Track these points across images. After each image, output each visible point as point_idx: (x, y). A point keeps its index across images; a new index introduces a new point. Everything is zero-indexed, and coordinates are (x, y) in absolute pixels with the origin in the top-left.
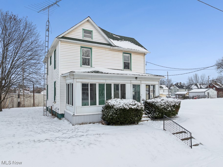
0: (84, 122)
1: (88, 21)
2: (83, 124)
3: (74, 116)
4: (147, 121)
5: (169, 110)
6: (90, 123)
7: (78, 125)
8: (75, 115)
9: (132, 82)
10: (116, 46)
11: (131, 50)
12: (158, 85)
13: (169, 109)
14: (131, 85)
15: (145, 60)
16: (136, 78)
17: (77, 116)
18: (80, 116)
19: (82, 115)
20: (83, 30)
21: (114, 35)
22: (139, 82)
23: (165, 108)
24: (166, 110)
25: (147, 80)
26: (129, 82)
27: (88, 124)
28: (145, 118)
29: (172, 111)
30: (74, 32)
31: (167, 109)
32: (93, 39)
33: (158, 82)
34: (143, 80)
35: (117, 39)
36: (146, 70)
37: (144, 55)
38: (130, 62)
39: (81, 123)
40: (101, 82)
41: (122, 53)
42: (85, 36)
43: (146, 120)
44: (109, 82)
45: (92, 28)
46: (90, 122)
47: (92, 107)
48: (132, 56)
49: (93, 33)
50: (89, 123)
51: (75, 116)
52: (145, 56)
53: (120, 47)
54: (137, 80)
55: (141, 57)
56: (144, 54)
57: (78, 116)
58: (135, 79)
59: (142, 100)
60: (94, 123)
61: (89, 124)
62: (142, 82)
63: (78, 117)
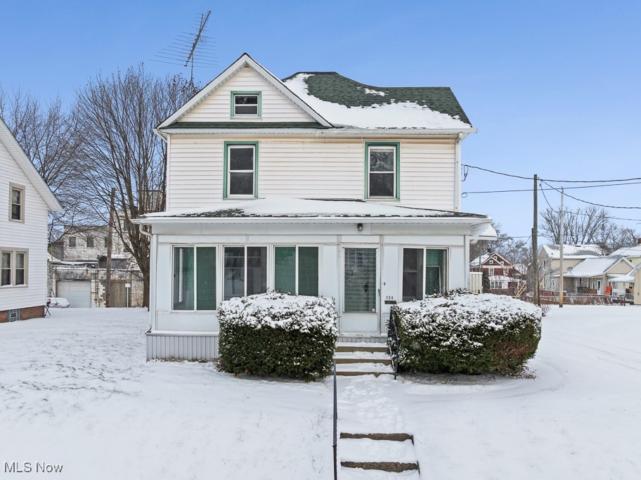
0: (177, 356)
1: (247, 65)
2: (172, 359)
3: (148, 335)
4: (377, 375)
5: (449, 347)
6: (193, 360)
7: (159, 362)
8: (153, 332)
9: (344, 239)
10: (333, 127)
11: (393, 131)
12: (462, 250)
13: (448, 343)
14: (338, 249)
15: (459, 159)
16: (360, 225)
17: (157, 335)
18: (165, 336)
19: (170, 336)
20: (233, 93)
21: (371, 88)
22: (376, 239)
23: (432, 338)
24: (437, 345)
25: (407, 232)
26: (334, 239)
27: (186, 361)
28: (378, 364)
29: (466, 351)
30: (206, 107)
31: (441, 340)
32: (263, 116)
33: (462, 237)
34: (392, 232)
35: (367, 101)
36: (464, 195)
37: (454, 141)
38: (395, 172)
39: (168, 356)
40: (231, 242)
41: (361, 145)
42: (238, 111)
43: (369, 373)
44: (256, 241)
45: (262, 84)
46: (195, 357)
47: (202, 314)
48: (402, 151)
49: (263, 97)
50: (190, 358)
51: (152, 335)
52: (459, 147)
53: (351, 127)
54: (362, 233)
55: (441, 152)
56: (455, 138)
57: (161, 335)
58: (355, 231)
59: (386, 302)
60: (203, 362)
61: (189, 361)
62: (387, 239)
63: (159, 338)
